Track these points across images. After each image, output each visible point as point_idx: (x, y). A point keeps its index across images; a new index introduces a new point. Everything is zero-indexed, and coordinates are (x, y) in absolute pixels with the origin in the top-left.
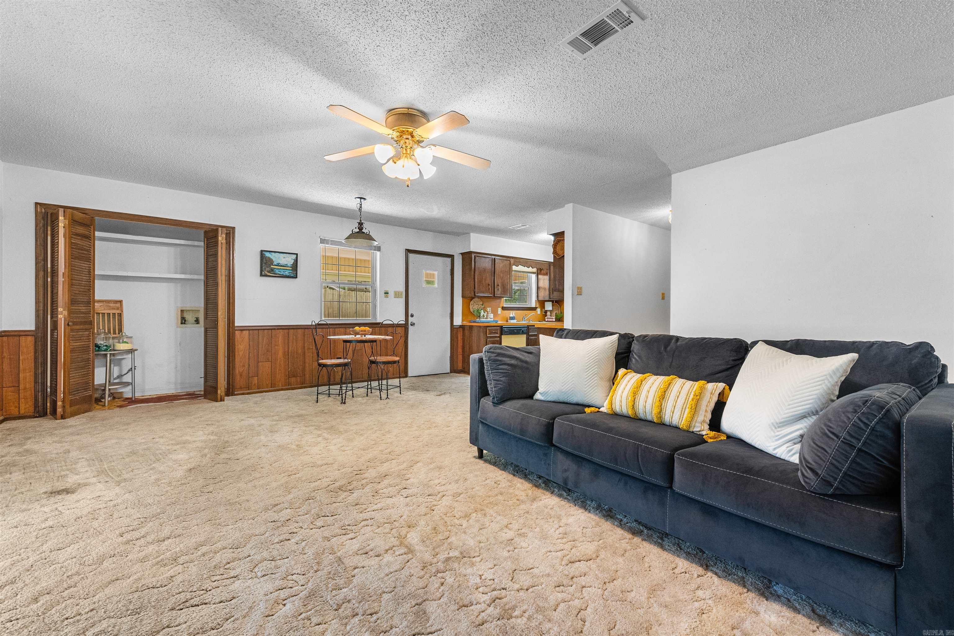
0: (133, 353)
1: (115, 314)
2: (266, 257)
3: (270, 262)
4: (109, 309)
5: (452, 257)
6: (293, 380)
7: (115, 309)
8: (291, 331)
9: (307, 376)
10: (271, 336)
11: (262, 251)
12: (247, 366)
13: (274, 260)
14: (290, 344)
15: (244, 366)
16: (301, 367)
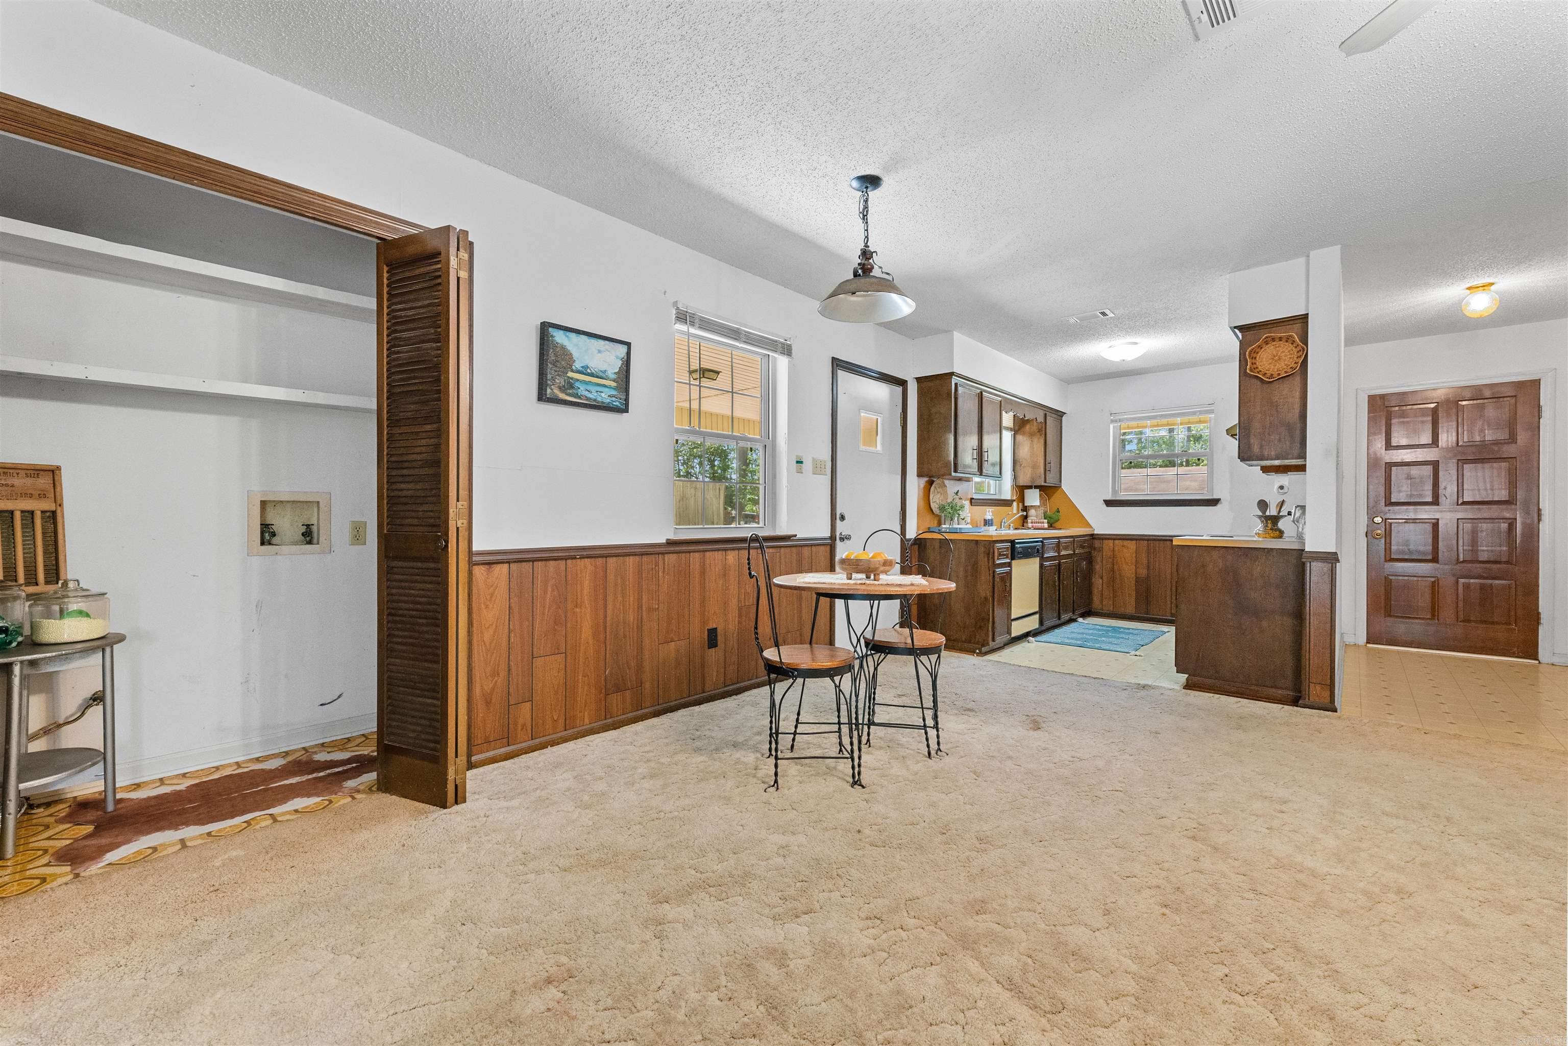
0: (108, 650)
1: (32, 513)
2: (556, 345)
3: (566, 356)
4: (10, 497)
5: (902, 383)
6: (615, 699)
7: (31, 496)
8: (612, 561)
9: (647, 685)
10: (563, 578)
11: (545, 328)
12: (503, 673)
13: (575, 354)
14: (610, 598)
15: (495, 673)
16: (633, 664)
